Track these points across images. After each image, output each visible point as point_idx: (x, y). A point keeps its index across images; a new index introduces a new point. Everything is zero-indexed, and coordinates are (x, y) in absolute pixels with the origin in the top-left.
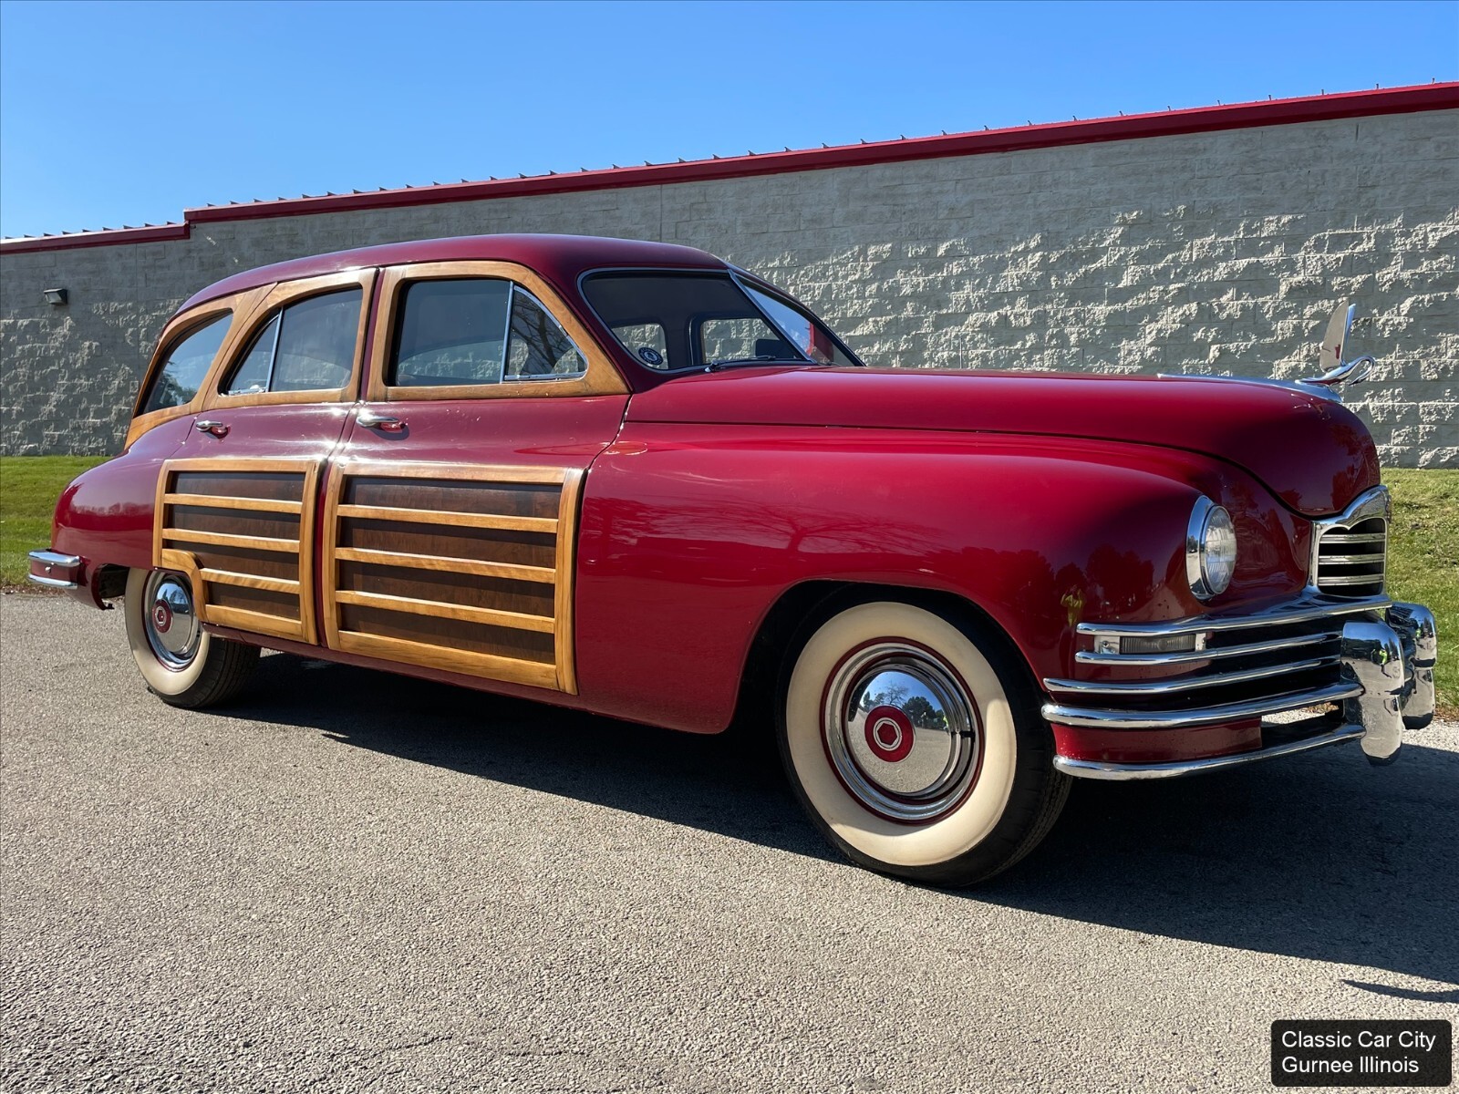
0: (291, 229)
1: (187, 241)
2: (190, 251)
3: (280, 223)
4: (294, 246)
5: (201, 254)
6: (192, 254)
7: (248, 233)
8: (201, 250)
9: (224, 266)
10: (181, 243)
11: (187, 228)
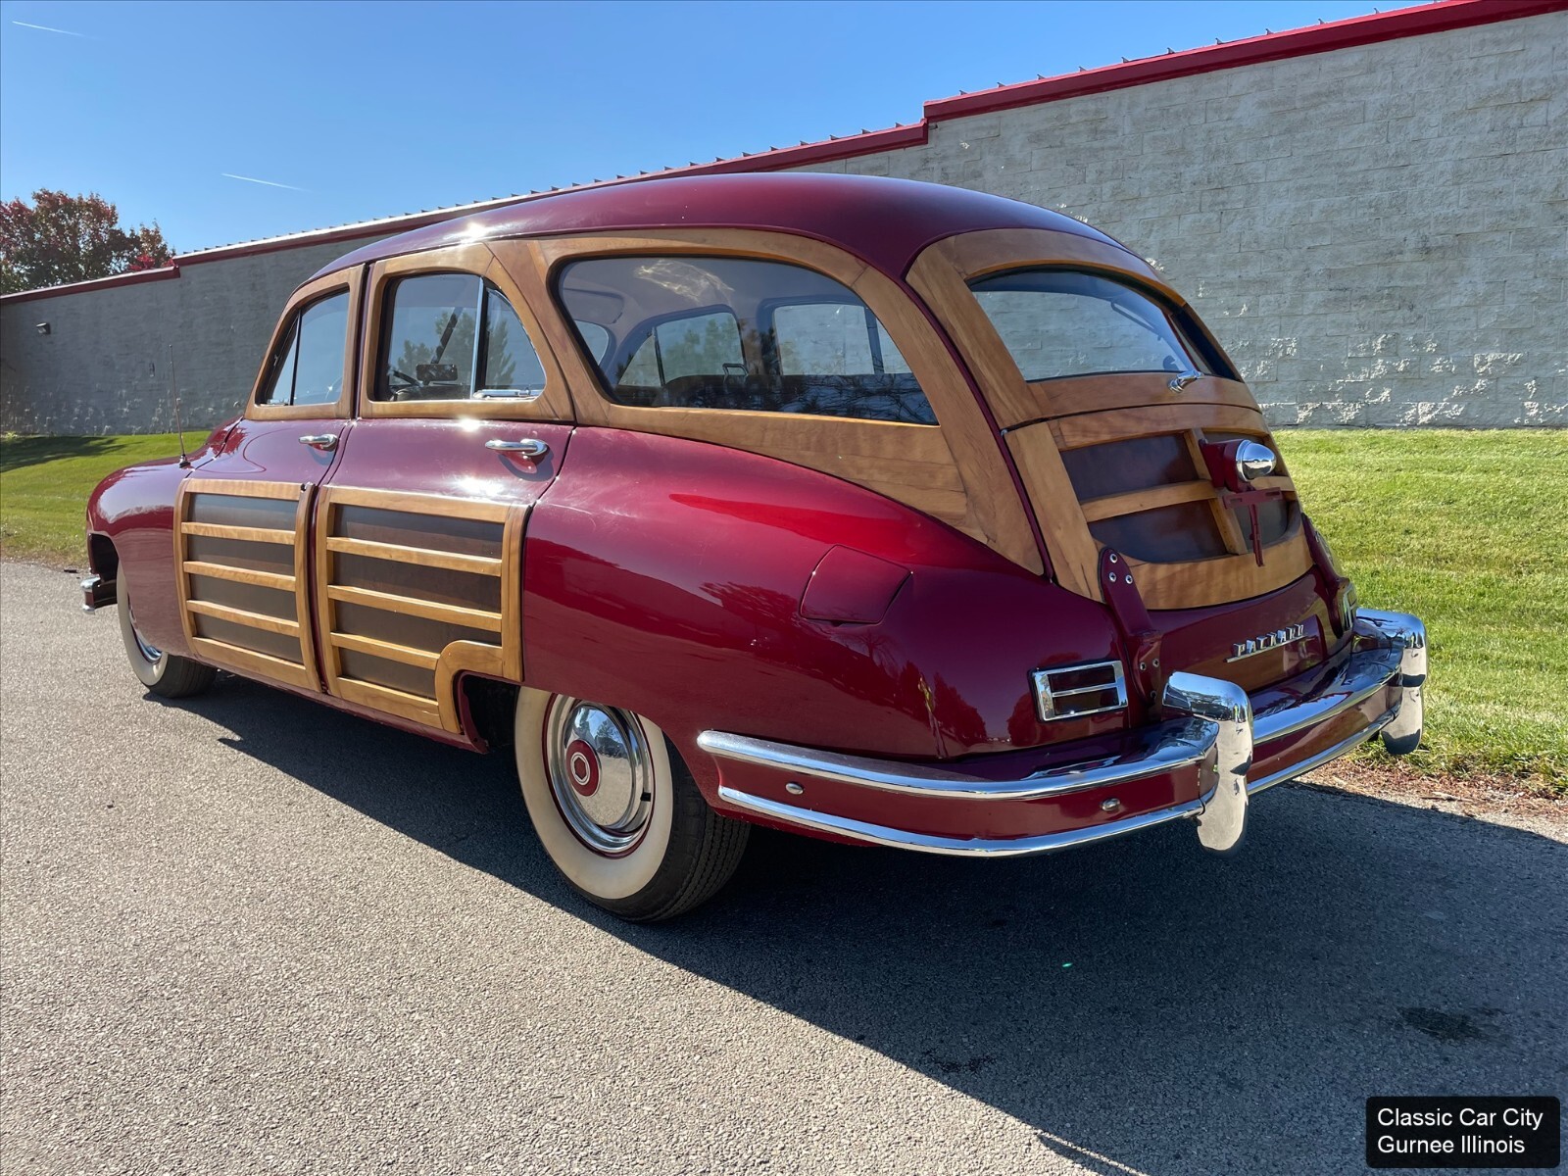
0: (1097, 112)
1: (924, 147)
2: (926, 161)
3: (1078, 107)
4: (1098, 136)
5: (945, 163)
6: (930, 165)
7: (1022, 125)
8: (945, 158)
9: (980, 175)
10: (914, 152)
11: (926, 127)
